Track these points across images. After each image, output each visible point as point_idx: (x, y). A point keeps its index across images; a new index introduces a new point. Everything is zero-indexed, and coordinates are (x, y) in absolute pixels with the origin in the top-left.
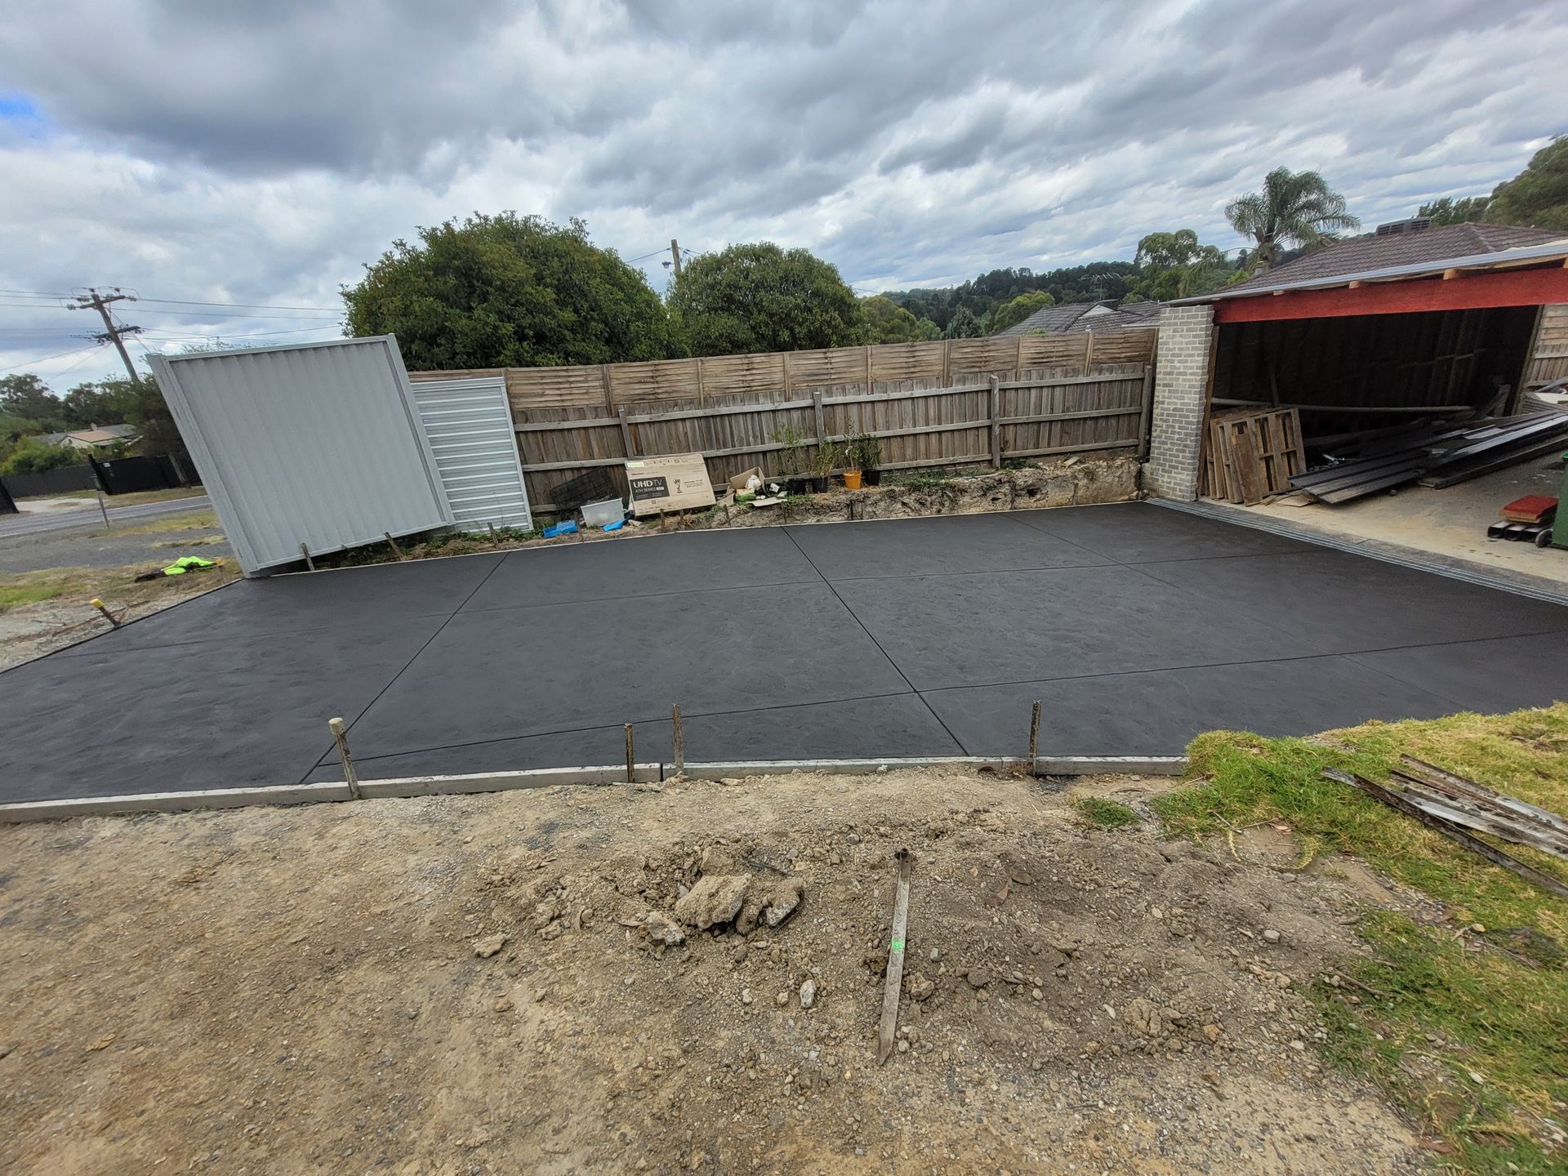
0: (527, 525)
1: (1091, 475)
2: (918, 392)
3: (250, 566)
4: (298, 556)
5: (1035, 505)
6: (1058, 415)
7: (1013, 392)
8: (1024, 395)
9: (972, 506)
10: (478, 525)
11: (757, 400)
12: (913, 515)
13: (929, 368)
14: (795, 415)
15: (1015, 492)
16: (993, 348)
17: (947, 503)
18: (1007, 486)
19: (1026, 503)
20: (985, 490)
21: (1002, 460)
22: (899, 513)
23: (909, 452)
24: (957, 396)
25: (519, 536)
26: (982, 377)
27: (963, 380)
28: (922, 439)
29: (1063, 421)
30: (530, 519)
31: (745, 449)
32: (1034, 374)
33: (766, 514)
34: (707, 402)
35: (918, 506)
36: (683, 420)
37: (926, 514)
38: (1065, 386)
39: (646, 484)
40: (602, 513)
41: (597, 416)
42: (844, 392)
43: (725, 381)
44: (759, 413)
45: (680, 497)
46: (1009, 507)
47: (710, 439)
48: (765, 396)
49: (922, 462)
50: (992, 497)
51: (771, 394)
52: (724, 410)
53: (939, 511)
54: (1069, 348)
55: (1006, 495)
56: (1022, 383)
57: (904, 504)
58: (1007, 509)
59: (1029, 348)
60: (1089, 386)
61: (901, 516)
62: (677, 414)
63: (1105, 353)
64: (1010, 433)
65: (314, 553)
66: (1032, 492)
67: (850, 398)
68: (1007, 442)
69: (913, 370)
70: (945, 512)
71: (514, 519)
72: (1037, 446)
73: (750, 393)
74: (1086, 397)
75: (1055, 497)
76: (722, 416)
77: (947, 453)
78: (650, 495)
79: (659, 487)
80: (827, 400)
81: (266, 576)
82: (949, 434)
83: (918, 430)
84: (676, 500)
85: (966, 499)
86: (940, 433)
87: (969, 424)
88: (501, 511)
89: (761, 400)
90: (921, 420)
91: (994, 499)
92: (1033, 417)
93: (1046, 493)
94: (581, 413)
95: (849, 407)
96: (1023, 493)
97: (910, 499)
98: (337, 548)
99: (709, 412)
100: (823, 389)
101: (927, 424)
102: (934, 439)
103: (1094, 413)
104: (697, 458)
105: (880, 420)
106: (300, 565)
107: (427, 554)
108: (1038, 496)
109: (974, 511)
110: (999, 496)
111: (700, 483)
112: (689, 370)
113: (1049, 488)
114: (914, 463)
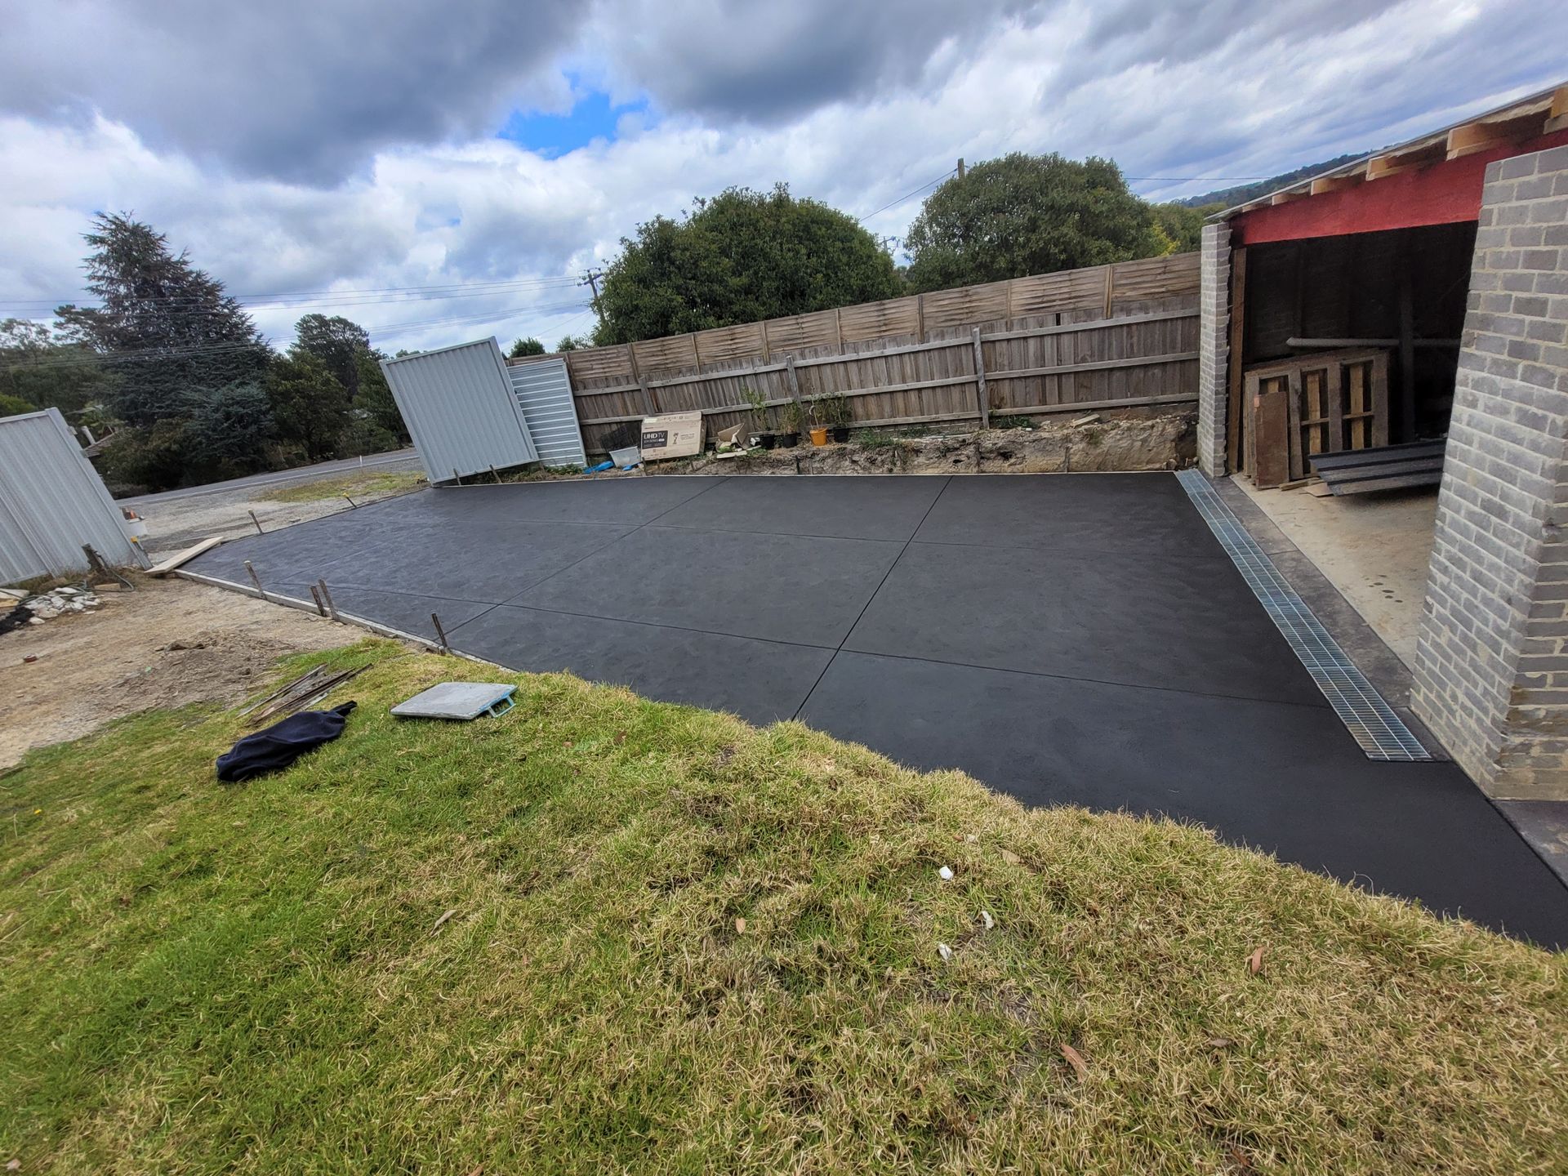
0: (582, 462)
1: (1092, 438)
2: (891, 350)
3: (432, 480)
4: (453, 476)
5: (1009, 470)
6: (1069, 367)
7: (1005, 344)
8: (1019, 347)
9: (927, 468)
10: (555, 462)
11: (741, 365)
12: (861, 473)
13: (902, 325)
14: (775, 377)
15: (982, 456)
16: (974, 298)
17: (898, 463)
18: (972, 448)
19: (995, 466)
20: (945, 451)
21: (991, 417)
22: (847, 470)
23: (887, 409)
24: (936, 353)
25: (576, 471)
26: (965, 330)
27: (942, 335)
28: (900, 397)
29: (1076, 373)
30: (584, 459)
31: (735, 408)
32: (1031, 322)
33: (728, 465)
34: (702, 368)
35: (868, 465)
36: (686, 384)
37: (877, 472)
38: (1076, 332)
39: (653, 436)
40: (624, 457)
41: (628, 383)
42: (816, 355)
43: (714, 350)
44: (744, 376)
45: (675, 447)
46: (975, 470)
47: (708, 399)
48: (748, 362)
49: (899, 420)
50: (953, 458)
51: (752, 360)
52: (715, 375)
53: (891, 471)
54: (1078, 288)
55: (969, 458)
56: (1016, 332)
57: (854, 462)
58: (973, 471)
59: (1021, 293)
60: (1113, 331)
61: (849, 473)
62: (682, 380)
63: (1134, 289)
64: (1006, 389)
65: (462, 475)
66: (1006, 456)
67: (821, 360)
68: (1003, 399)
69: (884, 328)
70: (897, 471)
71: (576, 459)
72: (1043, 402)
73: (736, 360)
74: (1110, 344)
75: (1034, 462)
76: (715, 380)
77: (929, 410)
78: (653, 445)
79: (662, 438)
80: (800, 363)
81: (440, 485)
82: (930, 391)
83: (893, 388)
84: (672, 449)
85: (921, 459)
86: (920, 390)
87: (951, 380)
88: (566, 453)
89: (744, 365)
90: (897, 378)
91: (956, 462)
92: (1033, 370)
93: (1024, 458)
94: (617, 381)
95: (822, 368)
96: (992, 455)
97: (861, 458)
98: (472, 473)
99: (703, 377)
100: (797, 353)
101: (904, 381)
102: (913, 396)
103: (1123, 363)
104: (696, 416)
105: (855, 379)
106: (453, 482)
107: (520, 480)
108: (1012, 460)
109: (930, 472)
110: (963, 458)
111: (691, 436)
112: (687, 343)
113: (1026, 452)
114: (892, 421)
